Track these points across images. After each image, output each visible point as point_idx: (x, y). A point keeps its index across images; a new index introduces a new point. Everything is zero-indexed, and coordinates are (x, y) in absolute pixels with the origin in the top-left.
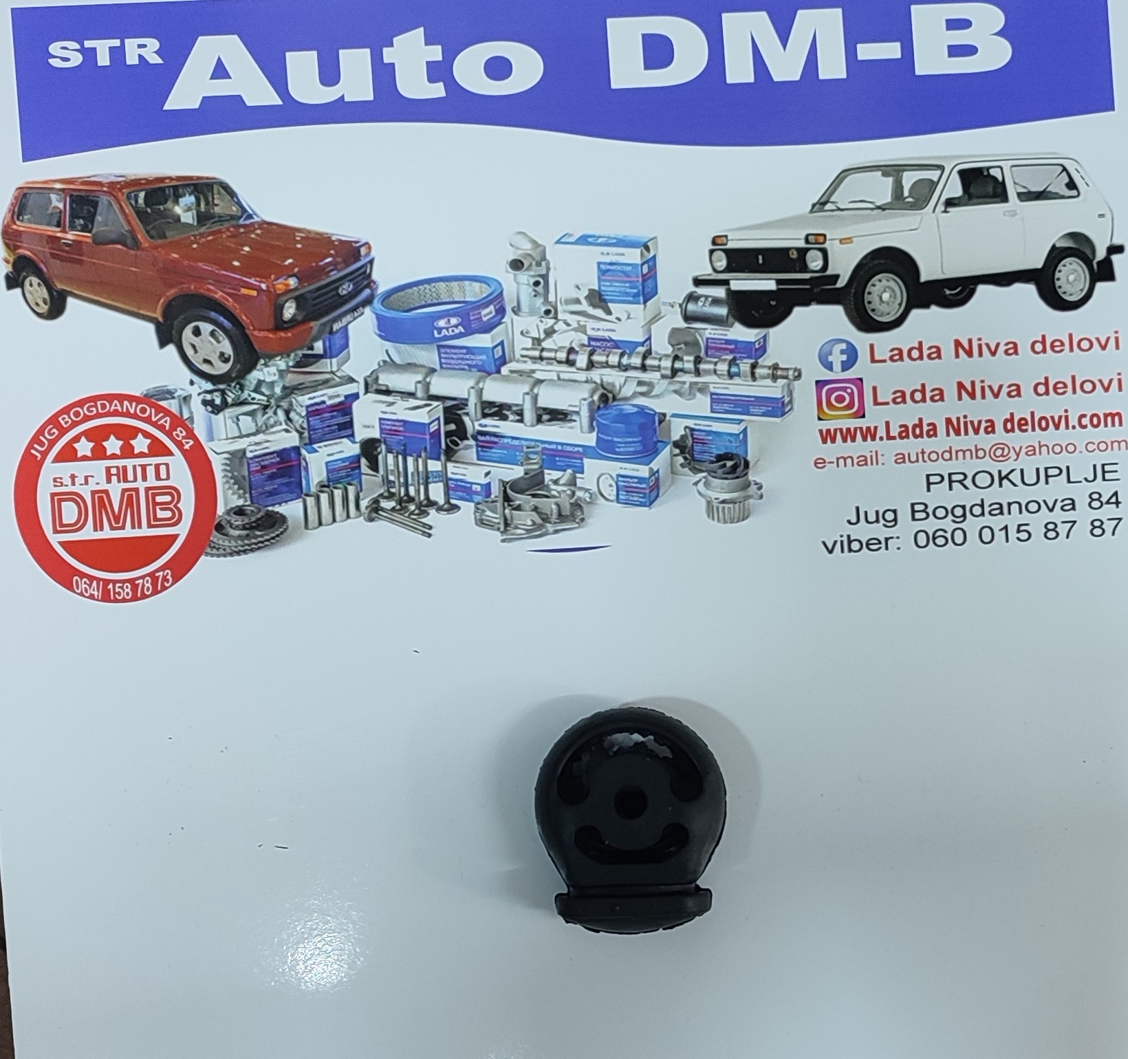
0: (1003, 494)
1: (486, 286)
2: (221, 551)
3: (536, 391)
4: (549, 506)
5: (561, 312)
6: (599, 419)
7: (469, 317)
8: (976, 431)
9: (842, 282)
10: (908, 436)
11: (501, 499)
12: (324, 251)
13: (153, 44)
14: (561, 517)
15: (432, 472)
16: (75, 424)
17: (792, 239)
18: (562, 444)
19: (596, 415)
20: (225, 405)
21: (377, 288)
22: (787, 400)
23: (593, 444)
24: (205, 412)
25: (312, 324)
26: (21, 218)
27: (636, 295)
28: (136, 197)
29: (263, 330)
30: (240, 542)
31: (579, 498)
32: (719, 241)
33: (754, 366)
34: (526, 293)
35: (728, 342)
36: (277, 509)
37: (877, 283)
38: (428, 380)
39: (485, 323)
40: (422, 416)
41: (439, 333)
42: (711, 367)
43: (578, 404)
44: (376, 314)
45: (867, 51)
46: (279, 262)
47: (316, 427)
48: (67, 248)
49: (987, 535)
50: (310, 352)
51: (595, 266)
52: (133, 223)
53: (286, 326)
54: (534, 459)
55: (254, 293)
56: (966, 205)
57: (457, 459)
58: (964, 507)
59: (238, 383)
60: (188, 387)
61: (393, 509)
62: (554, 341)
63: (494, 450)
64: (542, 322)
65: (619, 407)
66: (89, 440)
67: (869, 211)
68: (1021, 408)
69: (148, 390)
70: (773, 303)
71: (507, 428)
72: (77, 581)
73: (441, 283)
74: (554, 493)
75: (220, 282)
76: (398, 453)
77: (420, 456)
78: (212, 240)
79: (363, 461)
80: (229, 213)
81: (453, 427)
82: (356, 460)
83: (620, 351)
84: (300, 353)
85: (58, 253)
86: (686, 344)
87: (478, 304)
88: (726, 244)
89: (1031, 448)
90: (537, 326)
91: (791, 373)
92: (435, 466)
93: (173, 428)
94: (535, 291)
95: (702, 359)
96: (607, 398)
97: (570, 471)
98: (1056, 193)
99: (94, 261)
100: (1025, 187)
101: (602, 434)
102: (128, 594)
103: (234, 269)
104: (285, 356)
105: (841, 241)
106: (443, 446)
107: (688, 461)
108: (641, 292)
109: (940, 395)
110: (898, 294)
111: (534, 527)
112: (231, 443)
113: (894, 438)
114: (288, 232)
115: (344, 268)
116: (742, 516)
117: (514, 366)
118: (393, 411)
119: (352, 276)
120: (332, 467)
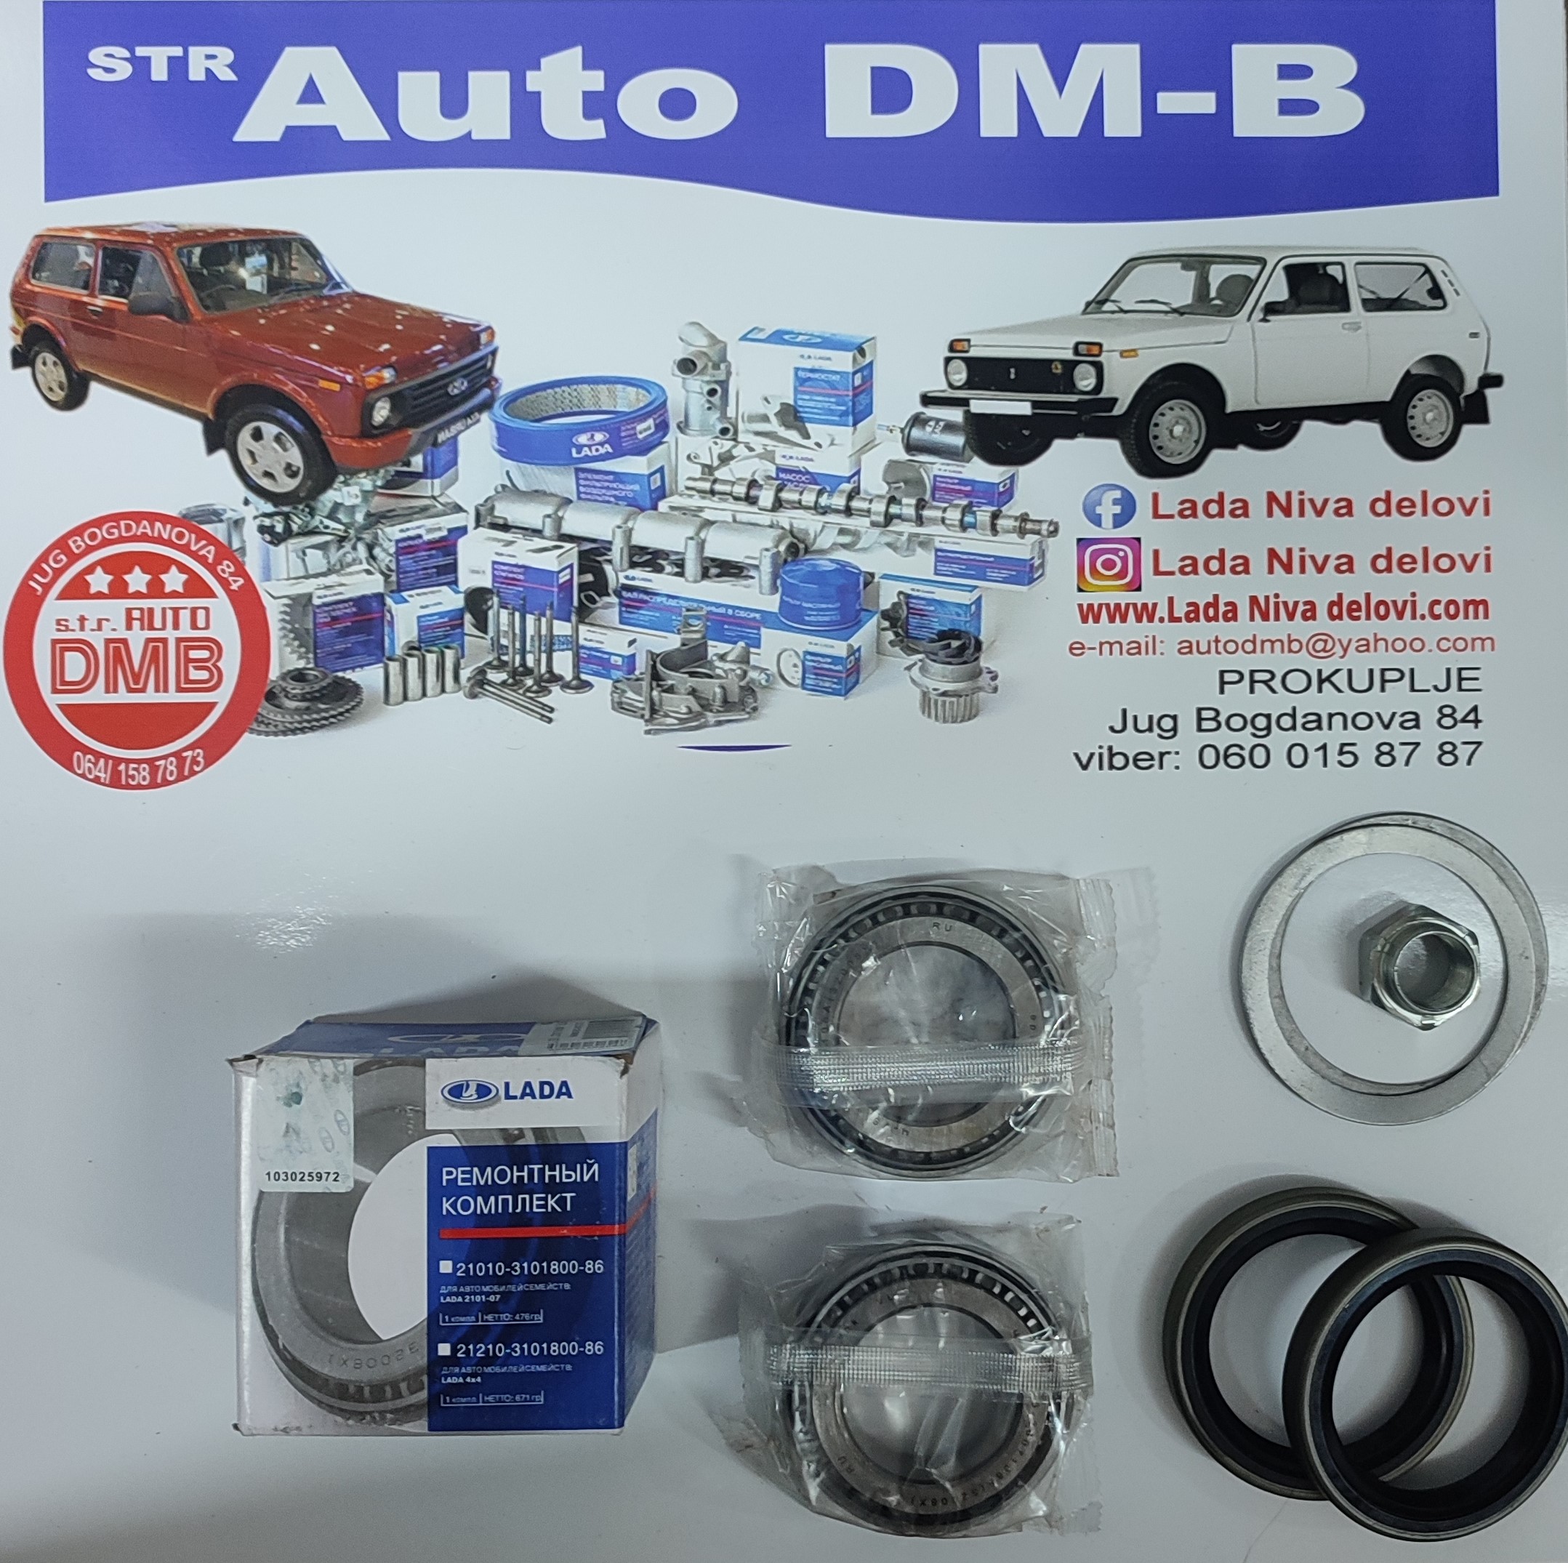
0: (1323, 702)
1: (644, 392)
2: (272, 728)
3: (702, 535)
4: (712, 689)
5: (743, 432)
6: (784, 576)
7: (619, 429)
8: (1291, 616)
9: (1122, 406)
10: (1197, 619)
11: (647, 677)
12: (432, 335)
13: (226, 55)
14: (727, 704)
15: (558, 636)
16: (90, 549)
17: (1057, 348)
18: (734, 608)
19: (781, 571)
20: (288, 534)
21: (499, 388)
22: (1037, 562)
23: (776, 610)
24: (263, 541)
25: (411, 432)
26: (37, 275)
27: (844, 414)
28: (190, 255)
29: (345, 437)
30: (297, 718)
31: (752, 680)
32: (958, 346)
33: (995, 516)
34: (697, 403)
35: (963, 482)
36: (349, 675)
37: (1168, 412)
38: (560, 514)
39: (641, 441)
40: (549, 562)
41: (579, 452)
42: (939, 514)
43: (757, 555)
44: (496, 422)
45: (1171, 103)
46: (372, 348)
47: (410, 569)
48: (95, 317)
49: (1298, 756)
50: (405, 469)
51: (792, 373)
52: (183, 287)
53: (375, 432)
54: (696, 626)
55: (336, 387)
56: (1293, 312)
57: (593, 621)
58: (1268, 717)
59: (307, 506)
60: (241, 507)
61: (504, 683)
62: (731, 470)
63: (642, 612)
64: (716, 443)
65: (811, 562)
66: (106, 572)
67: (1163, 315)
68: (1354, 587)
69: (189, 509)
70: (1026, 433)
71: (662, 582)
72: (78, 757)
73: (586, 386)
74: (719, 672)
75: (293, 370)
77: (544, 615)
78: (286, 314)
79: (468, 617)
80: (309, 280)
81: (589, 578)
82: (459, 613)
83: (818, 487)
84: (392, 469)
85: (82, 322)
86: (906, 482)
87: (633, 415)
88: (967, 352)
89: (1364, 642)
90: (710, 449)
91: (1045, 526)
92: (562, 628)
93: (218, 561)
94: (709, 402)
95: (926, 502)
96: (797, 548)
97: (741, 644)
98: (1415, 302)
99: (128, 335)
100: (1373, 292)
101: (787, 596)
102: (144, 779)
103: (313, 354)
104: (371, 472)
105: (1123, 354)
106: (576, 603)
107: (900, 638)
108: (850, 410)
109: (1244, 565)
110: (1195, 428)
111: (690, 716)
112: (294, 584)
113: (1179, 620)
114: (385, 308)
115: (458, 360)
116: (968, 713)
117: (675, 500)
118: (511, 553)
119: (465, 372)
120: (425, 623)
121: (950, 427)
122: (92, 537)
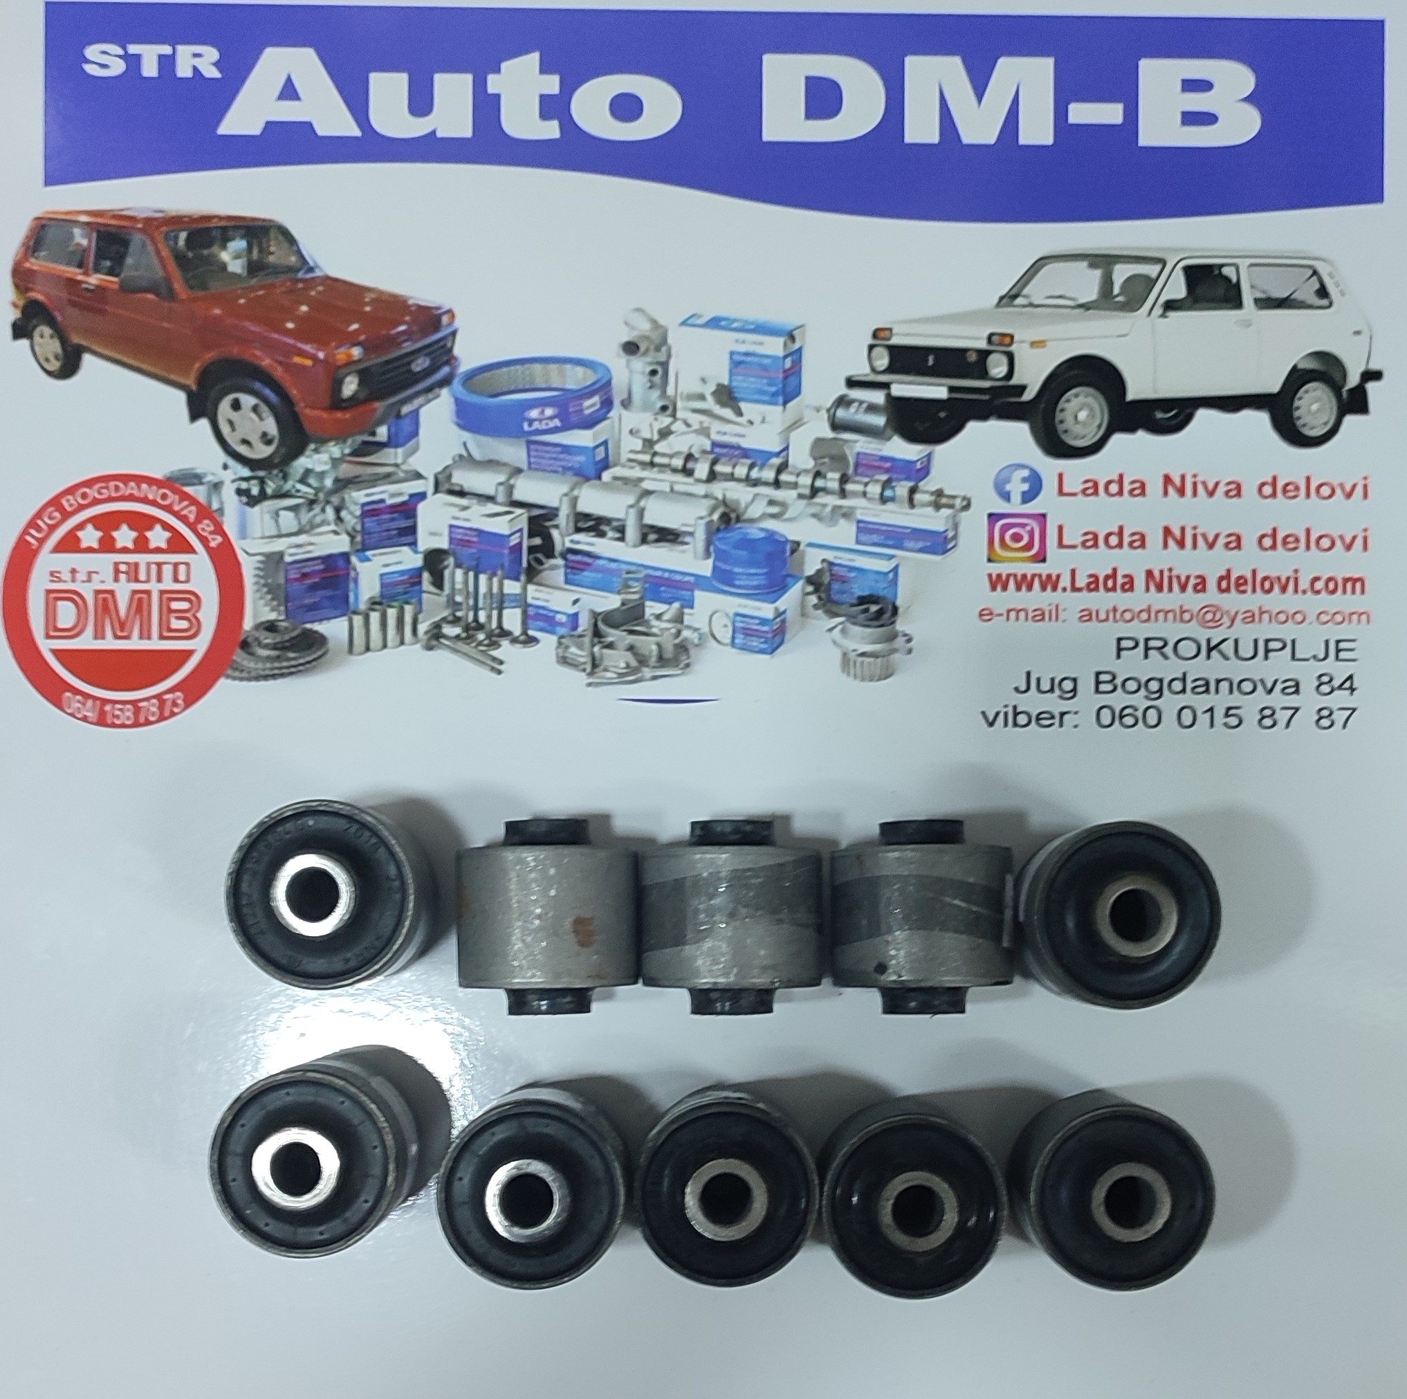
0: (1212, 668)
1: (589, 372)
2: (244, 675)
3: (642, 503)
4: (649, 646)
5: (681, 409)
6: (717, 543)
7: (566, 406)
8: (1183, 588)
9: (1029, 394)
10: (1097, 589)
11: (589, 634)
12: (397, 316)
13: (211, 54)
14: (662, 661)
15: (508, 595)
16: (81, 508)
17: (972, 338)
18: (671, 571)
19: (714, 538)
20: (263, 496)
21: (459, 365)
22: (950, 534)
23: (708, 573)
24: (239, 504)
25: (376, 405)
26: (36, 254)
27: (774, 395)
28: (176, 238)
29: (318, 409)
30: (268, 665)
31: (686, 639)
32: (882, 334)
33: (913, 491)
34: (640, 383)
35: (883, 459)
36: (316, 627)
37: (1072, 398)
38: (512, 482)
39: (586, 416)
40: (500, 526)
41: (530, 425)
42: (860, 488)
43: (692, 522)
44: (454, 396)
45: (1081, 113)
46: (342, 327)
47: (373, 531)
48: (89, 295)
49: (1187, 717)
50: (371, 439)
51: (727, 357)
52: (169, 268)
53: (344, 405)
54: (635, 587)
55: (309, 363)
56: (1190, 308)
57: (539, 582)
58: (1161, 681)
59: (281, 471)
60: (222, 471)
61: (458, 637)
62: (670, 446)
63: (586, 573)
64: (656, 419)
65: (740, 531)
66: (97, 528)
67: (1068, 311)
68: (1240, 563)
69: (173, 472)
70: (942, 415)
71: (604, 546)
72: (69, 698)
73: (537, 367)
74: (655, 630)
75: (270, 347)
76: (468, 569)
77: (494, 574)
78: (263, 295)
79: (426, 576)
80: (283, 262)
81: (537, 541)
82: (419, 571)
83: (749, 462)
84: (359, 439)
85: (77, 299)
86: (832, 458)
87: (580, 393)
88: (889, 339)
89: (1250, 614)
90: (651, 425)
91: (958, 501)
92: (512, 587)
93: (199, 519)
94: (650, 381)
95: (849, 477)
96: (729, 517)
97: (676, 605)
98: (1302, 302)
99: (119, 312)
100: (1264, 292)
101: (720, 561)
103: (288, 332)
104: (340, 441)
105: (1034, 344)
106: (525, 564)
107: (822, 602)
108: (781, 391)
109: (1140, 541)
110: (1098, 413)
111: (628, 670)
112: (270, 542)
113: (1080, 590)
114: (355, 291)
115: (418, 340)
116: (884, 673)
117: (617, 471)
118: (467, 517)
119: (428, 350)
120: (387, 580)
121: (872, 408)
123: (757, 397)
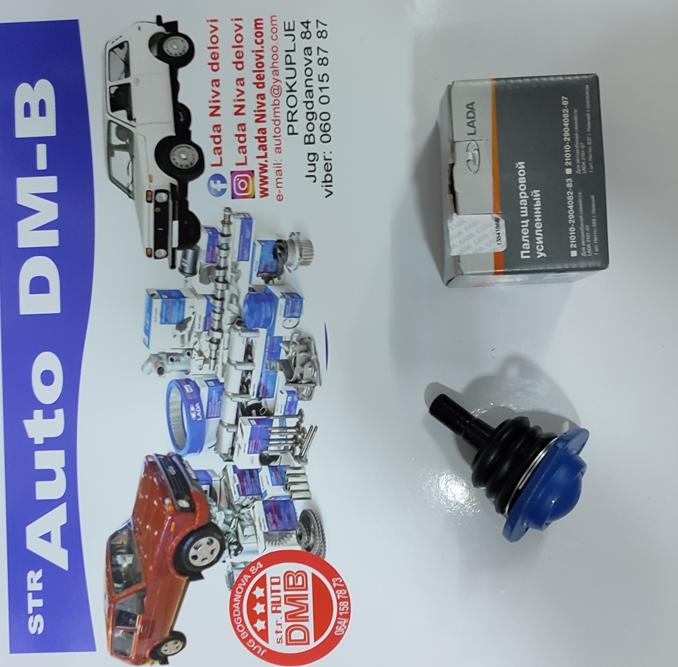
0: (301, 89)
1: (172, 390)
2: (323, 548)
3: (234, 363)
4: (301, 357)
5: (189, 346)
6: (251, 326)
7: (189, 400)
8: (263, 105)
10: (265, 146)
11: (296, 385)
12: (150, 482)
13: (31, 574)
14: (307, 350)
16: (246, 629)
17: (149, 210)
18: (266, 348)
19: (249, 328)
20: (237, 543)
21: (172, 453)
22: (242, 216)
23: (266, 330)
24: (241, 554)
25: (192, 491)
26: (128, 654)
27: (180, 302)
28: (118, 588)
29: (195, 519)
30: (318, 538)
31: (297, 339)
32: (150, 253)
33: (223, 235)
34: (177, 366)
35: (208, 250)
36: (298, 515)
37: (176, 161)
38: (226, 425)
39: (194, 391)
40: (247, 429)
41: (199, 417)
42: (222, 260)
43: (242, 339)
44: (187, 453)
45: (42, 163)
46: (156, 509)
47: (252, 490)
48: (146, 629)
49: (324, 100)
50: (208, 492)
51: (163, 325)
52: (132, 591)
53: (193, 506)
54: (274, 365)
55: (173, 524)
56: (131, 108)
57: (273, 410)
58: (308, 113)
59: (225, 535)
60: (226, 563)
61: (301, 448)
62: (206, 351)
63: (268, 388)
64: (194, 358)
65: (245, 315)
66: (256, 622)
67: (134, 165)
68: (250, 78)
69: (228, 587)
70: (186, 223)
71: (255, 380)
72: (337, 633)
73: (171, 415)
74: (293, 354)
75: (166, 543)
76: (268, 444)
77: (270, 431)
78: (142, 546)
79: (272, 464)
80: (127, 536)
81: (254, 412)
82: (270, 467)
83: (212, 313)
84: (208, 498)
85: (148, 633)
86: (209, 274)
87: (183, 393)
88: (151, 249)
89: (274, 72)
90: (197, 360)
91: (227, 213)
92: (276, 423)
93: (250, 573)
94: (176, 361)
96: (239, 322)
97: (281, 345)
98: (126, 55)
99: (153, 614)
100: (122, 74)
101: (259, 325)
102: (346, 604)
103: (159, 534)
104: (210, 507)
105: (151, 181)
106: (265, 417)
107: (277, 276)
108: (178, 299)
109: (242, 126)
110: (182, 149)
111: (313, 366)
112: (260, 540)
113: (266, 153)
114: (139, 503)
115: (161, 472)
116: (309, 245)
117: (219, 375)
118: (244, 446)
119: (165, 467)
120: (275, 482)
122: (241, 628)
123: (182, 311)
